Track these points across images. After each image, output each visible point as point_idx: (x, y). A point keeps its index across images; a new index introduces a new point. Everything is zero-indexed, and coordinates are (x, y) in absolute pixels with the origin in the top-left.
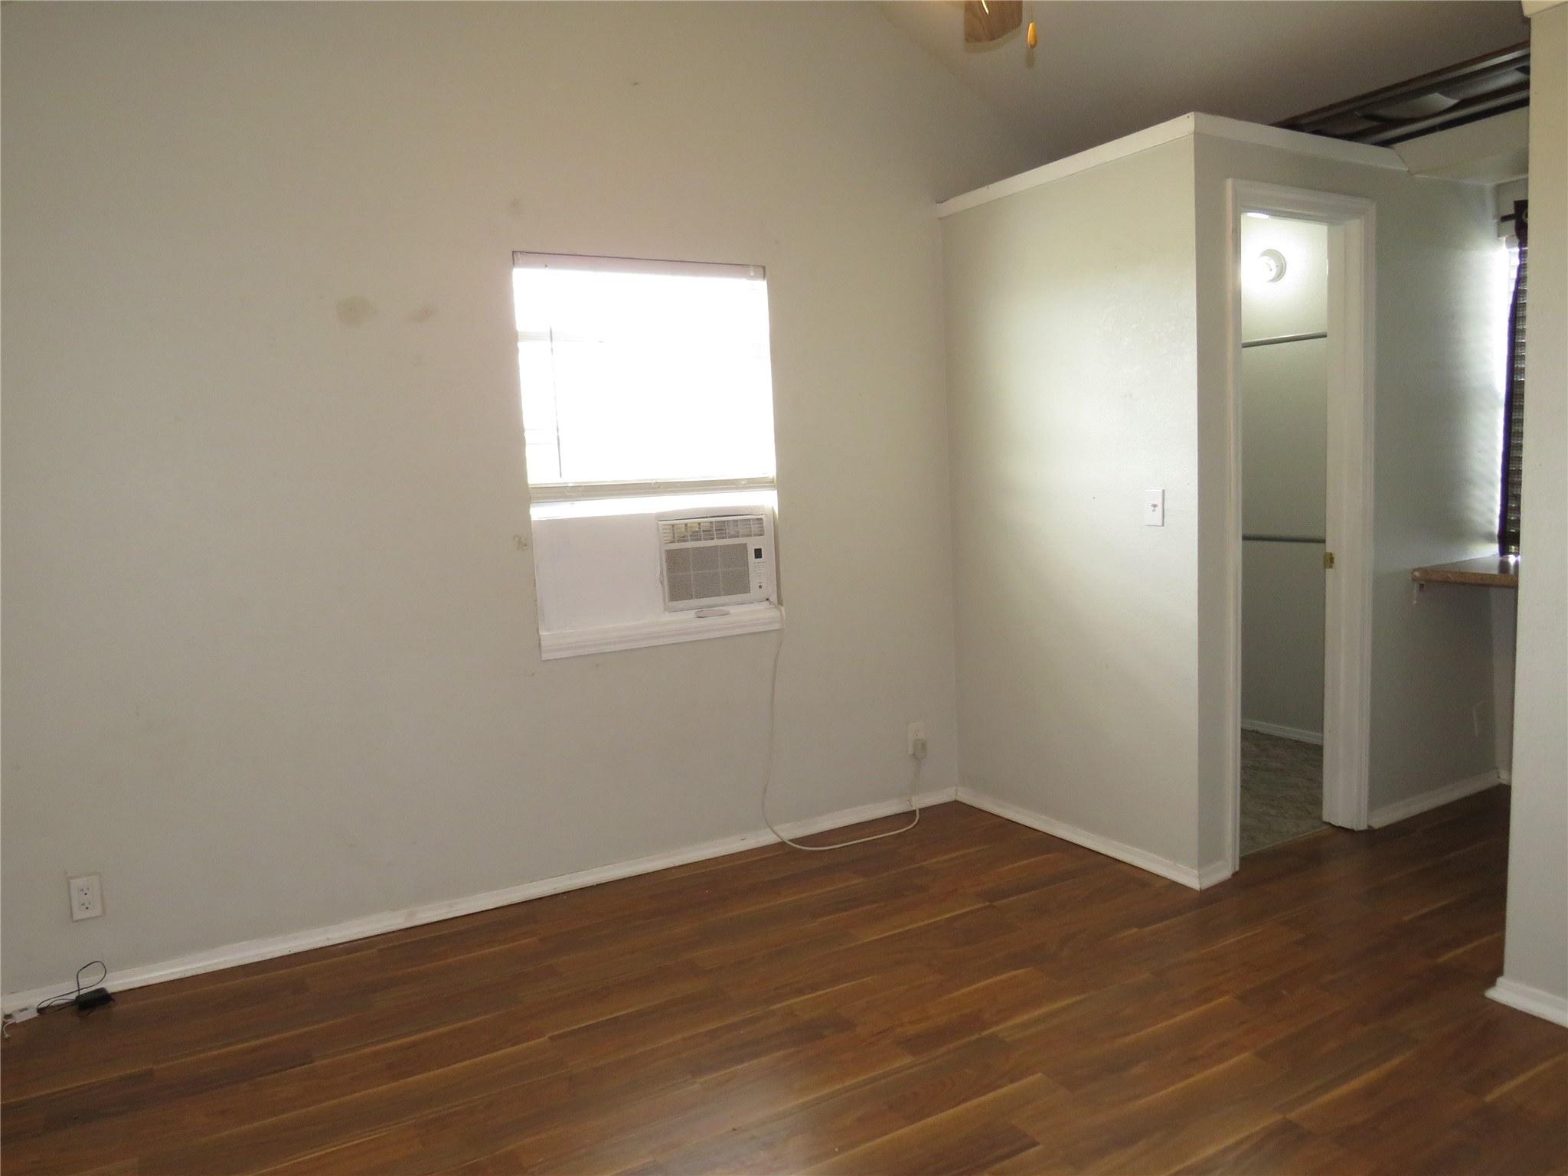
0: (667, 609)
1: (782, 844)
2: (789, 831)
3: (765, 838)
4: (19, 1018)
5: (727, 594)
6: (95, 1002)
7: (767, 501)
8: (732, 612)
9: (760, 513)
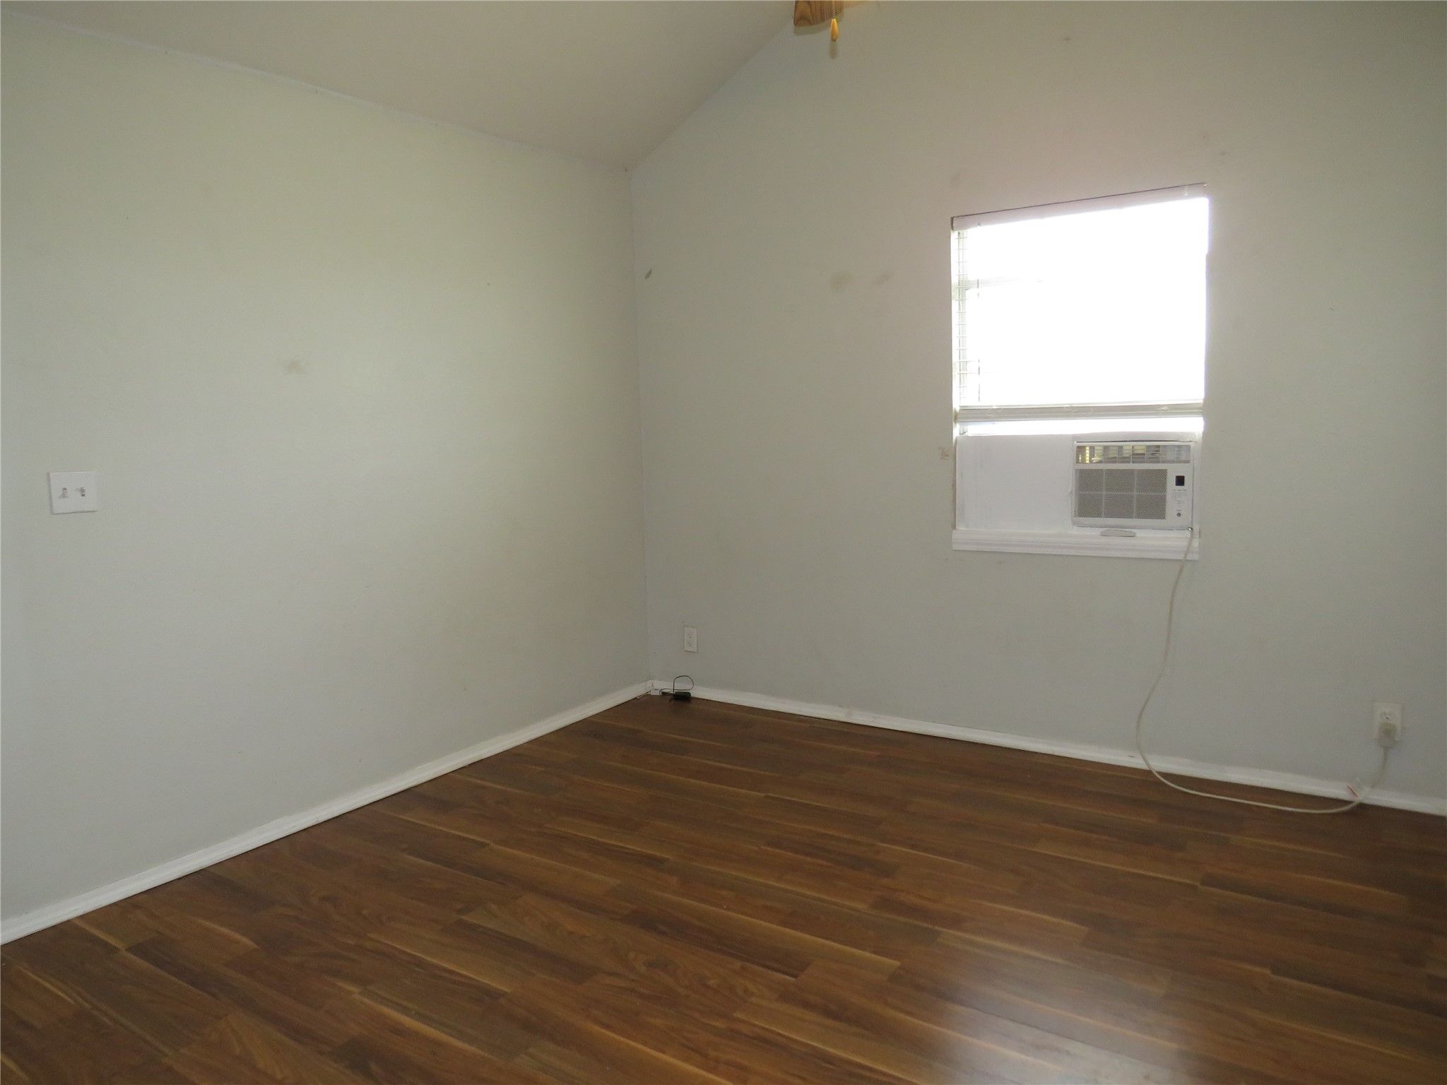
0: (1074, 523)
1: (1149, 773)
2: (1160, 764)
3: (1136, 762)
4: (653, 693)
5: (1139, 517)
6: (683, 698)
7: (1193, 427)
8: (1138, 535)
9: (1188, 440)
